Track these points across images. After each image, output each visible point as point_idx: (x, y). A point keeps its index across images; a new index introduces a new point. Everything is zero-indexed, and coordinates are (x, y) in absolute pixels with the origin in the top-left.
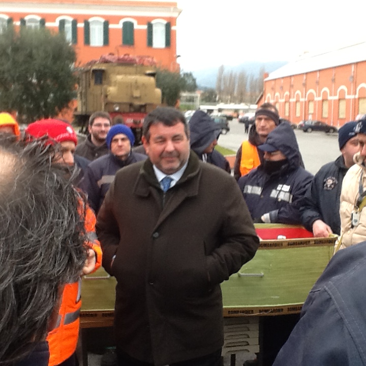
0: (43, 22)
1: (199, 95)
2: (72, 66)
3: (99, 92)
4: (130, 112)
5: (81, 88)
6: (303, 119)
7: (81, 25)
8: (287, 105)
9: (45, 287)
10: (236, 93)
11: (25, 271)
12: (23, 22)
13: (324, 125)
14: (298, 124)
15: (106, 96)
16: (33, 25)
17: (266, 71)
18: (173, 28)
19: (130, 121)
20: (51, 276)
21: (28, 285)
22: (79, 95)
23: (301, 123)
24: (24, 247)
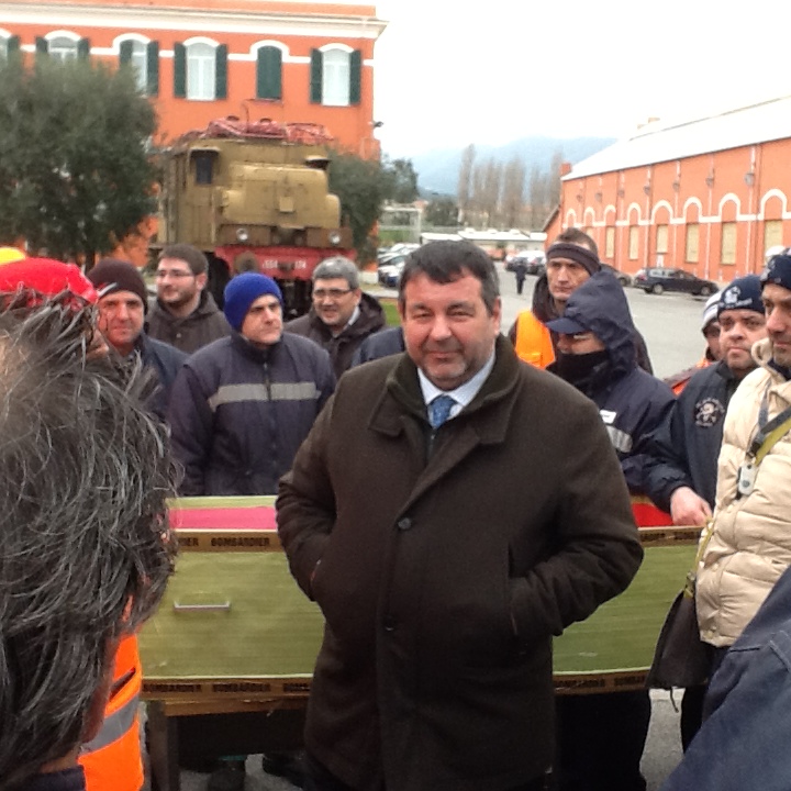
0: (85, 46)
1: (420, 210)
2: (147, 143)
3: (205, 200)
4: (272, 245)
5: (165, 191)
6: (645, 265)
7: (167, 54)
8: (611, 232)
9: (77, 644)
10: (499, 207)
11: (31, 607)
12: (42, 45)
13: (690, 278)
14: (633, 276)
15: (221, 209)
16: (64, 52)
17: (567, 160)
18: (366, 62)
19: (271, 264)
20: (89, 617)
21: (38, 639)
22: (161, 207)
23: (641, 272)
24: (30, 551)
